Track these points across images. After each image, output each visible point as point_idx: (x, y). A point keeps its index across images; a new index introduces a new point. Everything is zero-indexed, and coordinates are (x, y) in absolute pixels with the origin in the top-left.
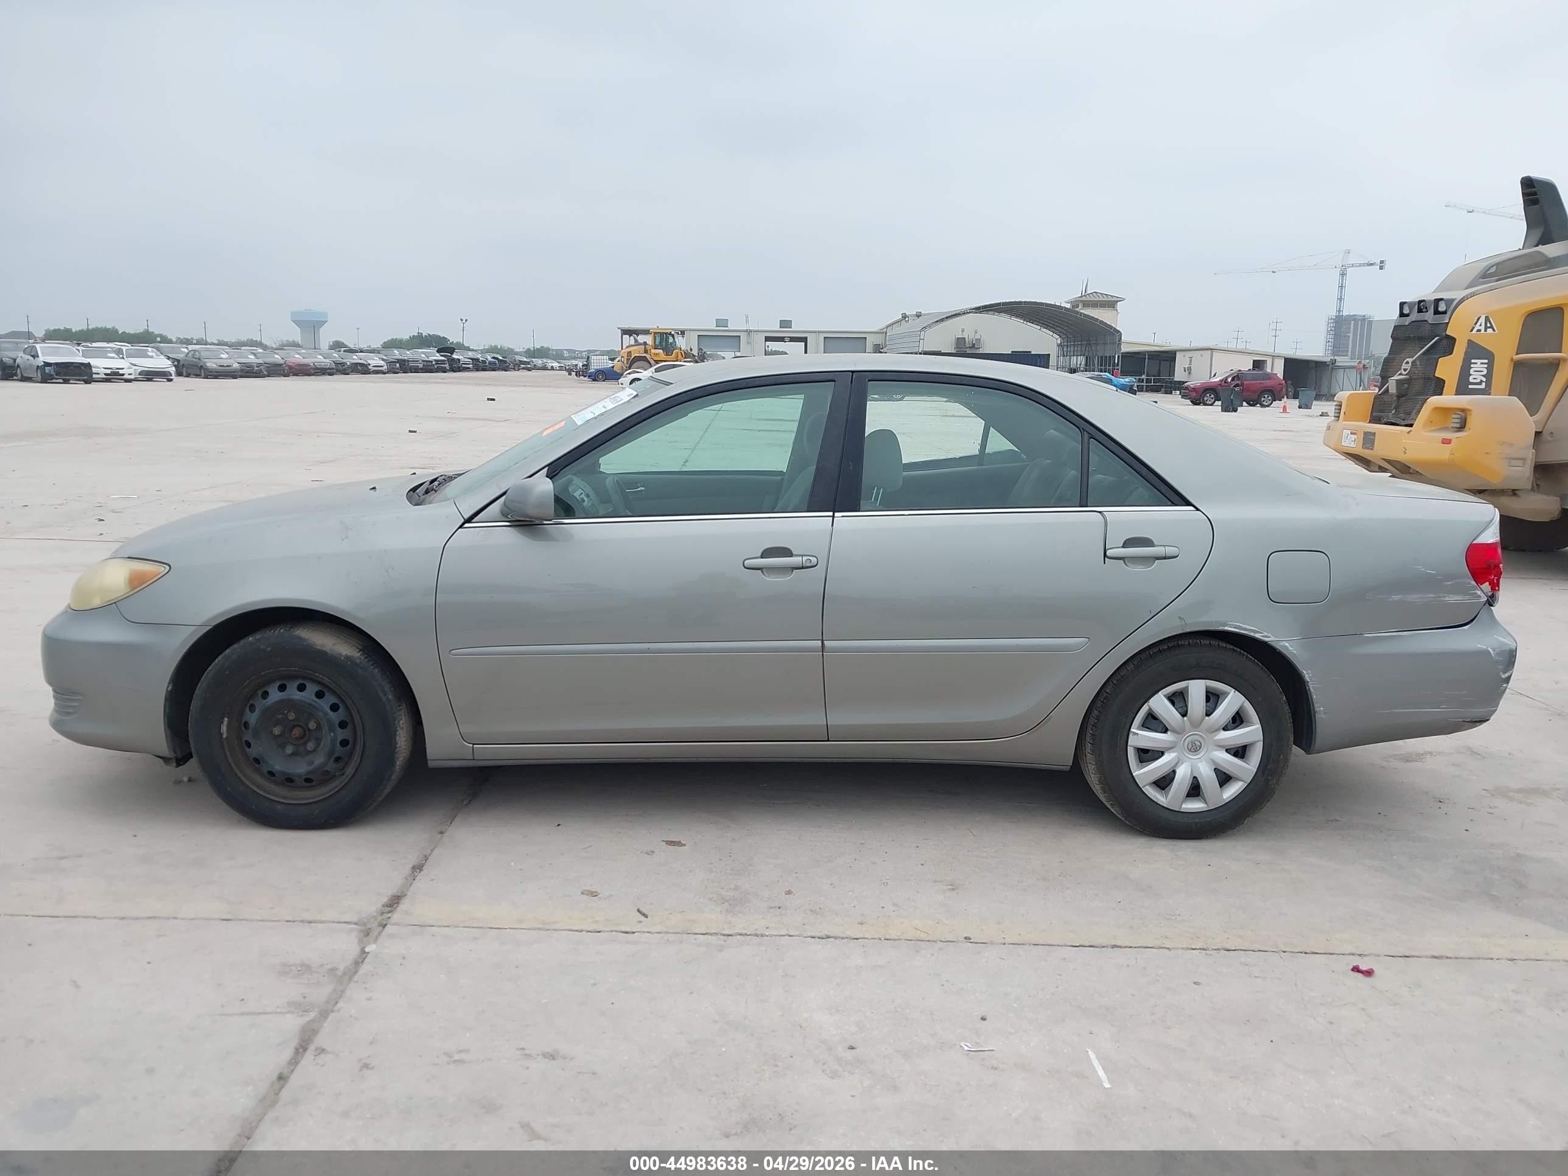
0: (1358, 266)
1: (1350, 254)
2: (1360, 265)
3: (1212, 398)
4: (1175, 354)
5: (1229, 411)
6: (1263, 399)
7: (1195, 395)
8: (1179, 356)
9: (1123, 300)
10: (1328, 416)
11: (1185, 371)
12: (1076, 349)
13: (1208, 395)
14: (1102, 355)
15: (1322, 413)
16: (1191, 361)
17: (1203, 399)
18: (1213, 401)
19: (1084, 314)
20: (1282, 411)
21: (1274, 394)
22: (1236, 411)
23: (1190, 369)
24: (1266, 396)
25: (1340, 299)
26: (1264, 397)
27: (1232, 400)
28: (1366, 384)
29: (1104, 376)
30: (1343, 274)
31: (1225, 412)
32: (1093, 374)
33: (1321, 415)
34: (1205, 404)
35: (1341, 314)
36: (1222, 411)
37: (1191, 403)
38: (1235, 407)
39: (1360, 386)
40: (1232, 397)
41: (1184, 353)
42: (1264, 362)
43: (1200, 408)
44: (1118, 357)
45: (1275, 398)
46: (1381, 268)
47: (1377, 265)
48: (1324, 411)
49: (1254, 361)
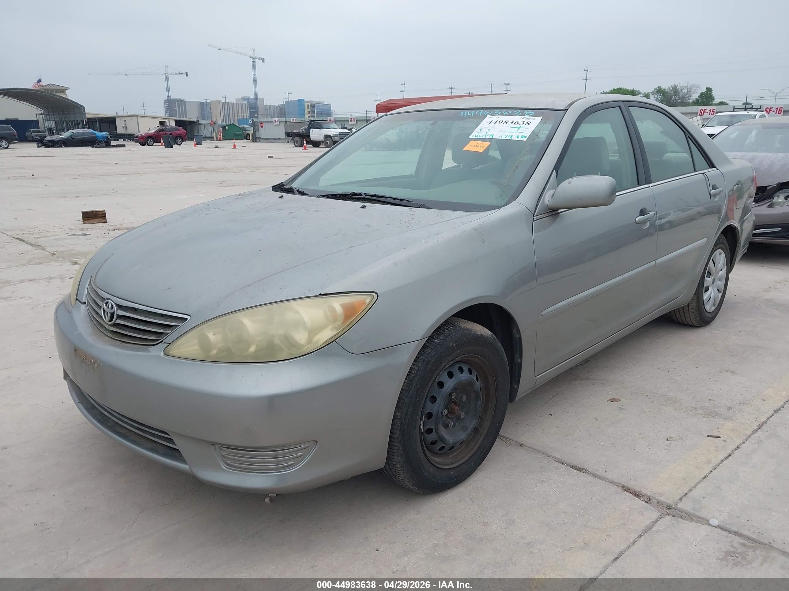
0: (174, 74)
1: (168, 68)
2: (176, 74)
3: (152, 142)
4: (115, 119)
5: (169, 148)
6: (177, 141)
7: (142, 140)
8: (118, 121)
9: (68, 89)
10: (219, 147)
11: (123, 128)
12: (50, 117)
13: (149, 140)
14: (74, 120)
15: (216, 146)
16: (125, 123)
17: (147, 142)
18: (152, 143)
19: (60, 96)
20: (194, 146)
21: (182, 138)
22: (172, 147)
23: (126, 127)
24: (178, 139)
25: (168, 91)
26: (178, 140)
27: (170, 141)
28: (216, 131)
29: (90, 132)
30: (167, 78)
31: (167, 148)
32: (83, 131)
33: (215, 147)
34: (149, 145)
35: (170, 98)
36: (165, 148)
37: (140, 145)
38: (172, 145)
39: (214, 133)
40: (169, 140)
41: (120, 118)
42: (165, 122)
43: (146, 147)
44: (86, 121)
45: (183, 140)
46: (187, 76)
47: (184, 74)
48: (217, 145)
49: (160, 122)
